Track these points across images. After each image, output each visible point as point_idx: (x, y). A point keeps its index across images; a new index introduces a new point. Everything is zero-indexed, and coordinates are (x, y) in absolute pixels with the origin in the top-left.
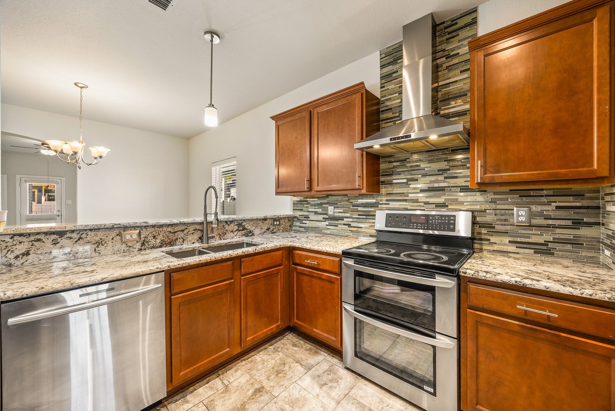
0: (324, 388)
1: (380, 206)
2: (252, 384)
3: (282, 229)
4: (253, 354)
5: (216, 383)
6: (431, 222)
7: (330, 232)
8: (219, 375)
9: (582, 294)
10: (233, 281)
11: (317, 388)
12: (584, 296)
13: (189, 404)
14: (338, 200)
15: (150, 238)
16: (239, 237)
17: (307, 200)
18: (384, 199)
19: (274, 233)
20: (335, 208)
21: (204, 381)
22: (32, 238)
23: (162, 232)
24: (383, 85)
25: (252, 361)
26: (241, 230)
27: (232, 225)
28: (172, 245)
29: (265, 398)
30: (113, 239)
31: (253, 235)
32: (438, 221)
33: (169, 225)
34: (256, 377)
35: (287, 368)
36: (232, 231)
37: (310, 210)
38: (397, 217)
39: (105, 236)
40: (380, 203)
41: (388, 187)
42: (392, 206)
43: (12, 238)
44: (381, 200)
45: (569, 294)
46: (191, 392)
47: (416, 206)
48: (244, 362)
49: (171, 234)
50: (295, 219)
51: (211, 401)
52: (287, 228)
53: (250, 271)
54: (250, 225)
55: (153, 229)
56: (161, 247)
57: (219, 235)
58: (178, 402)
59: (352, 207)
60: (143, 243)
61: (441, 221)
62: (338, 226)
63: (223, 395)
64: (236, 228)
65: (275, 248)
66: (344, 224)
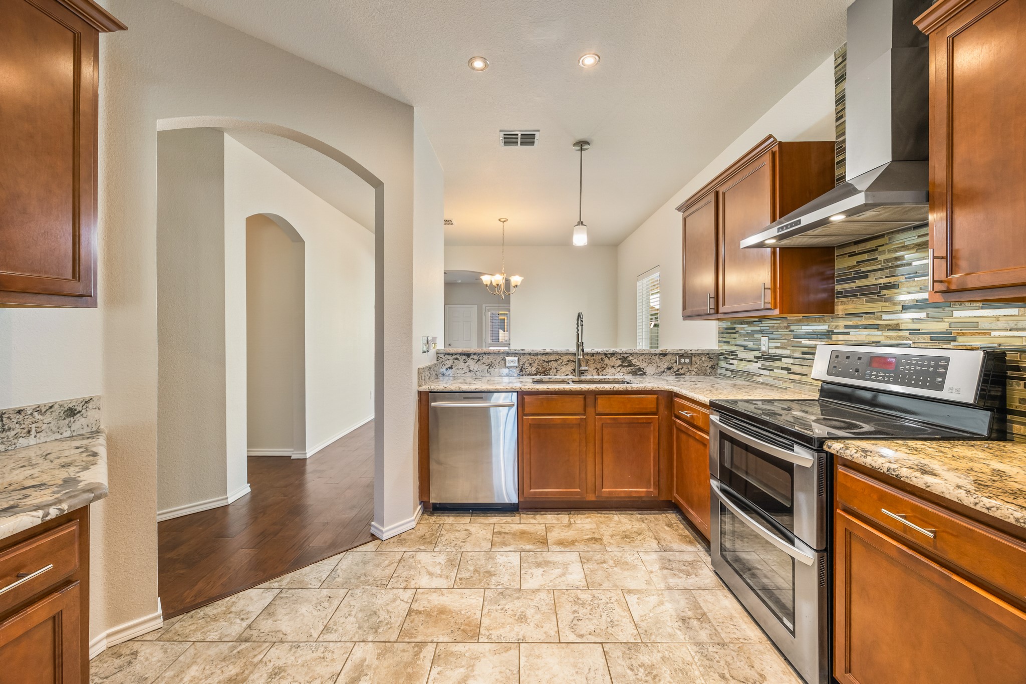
0: (665, 572)
1: (834, 337)
2: (594, 533)
3: (695, 370)
4: (614, 512)
5: (565, 518)
6: (902, 368)
7: (763, 380)
8: (571, 514)
9: (976, 504)
10: (585, 417)
11: (656, 567)
12: (978, 508)
13: (535, 521)
14: (774, 326)
15: (527, 365)
16: (623, 374)
17: (735, 326)
18: (841, 323)
19: (681, 375)
20: (770, 341)
21: (556, 512)
22: (454, 357)
23: (537, 360)
24: (839, 115)
25: (607, 517)
26: (626, 366)
27: (614, 358)
28: (546, 375)
29: (597, 546)
30: (499, 363)
31: (644, 374)
32: (915, 368)
33: (544, 354)
34: (601, 530)
35: (639, 538)
36: (613, 367)
37: (738, 343)
38: (848, 358)
39: (494, 360)
40: (835, 331)
41: (848, 301)
42: (854, 338)
43: (444, 356)
44: (836, 327)
45: (957, 501)
46: (542, 515)
47: (894, 338)
48: (599, 515)
49: (545, 363)
50: (721, 357)
51: (551, 527)
52: (706, 370)
53: (607, 412)
54: (639, 361)
55: (529, 357)
56: (536, 375)
57: (597, 370)
58: (529, 516)
59: (794, 338)
60: (521, 369)
61: (921, 368)
62: (773, 370)
63: (563, 527)
64: (619, 362)
65: (643, 390)
66: (783, 369)
